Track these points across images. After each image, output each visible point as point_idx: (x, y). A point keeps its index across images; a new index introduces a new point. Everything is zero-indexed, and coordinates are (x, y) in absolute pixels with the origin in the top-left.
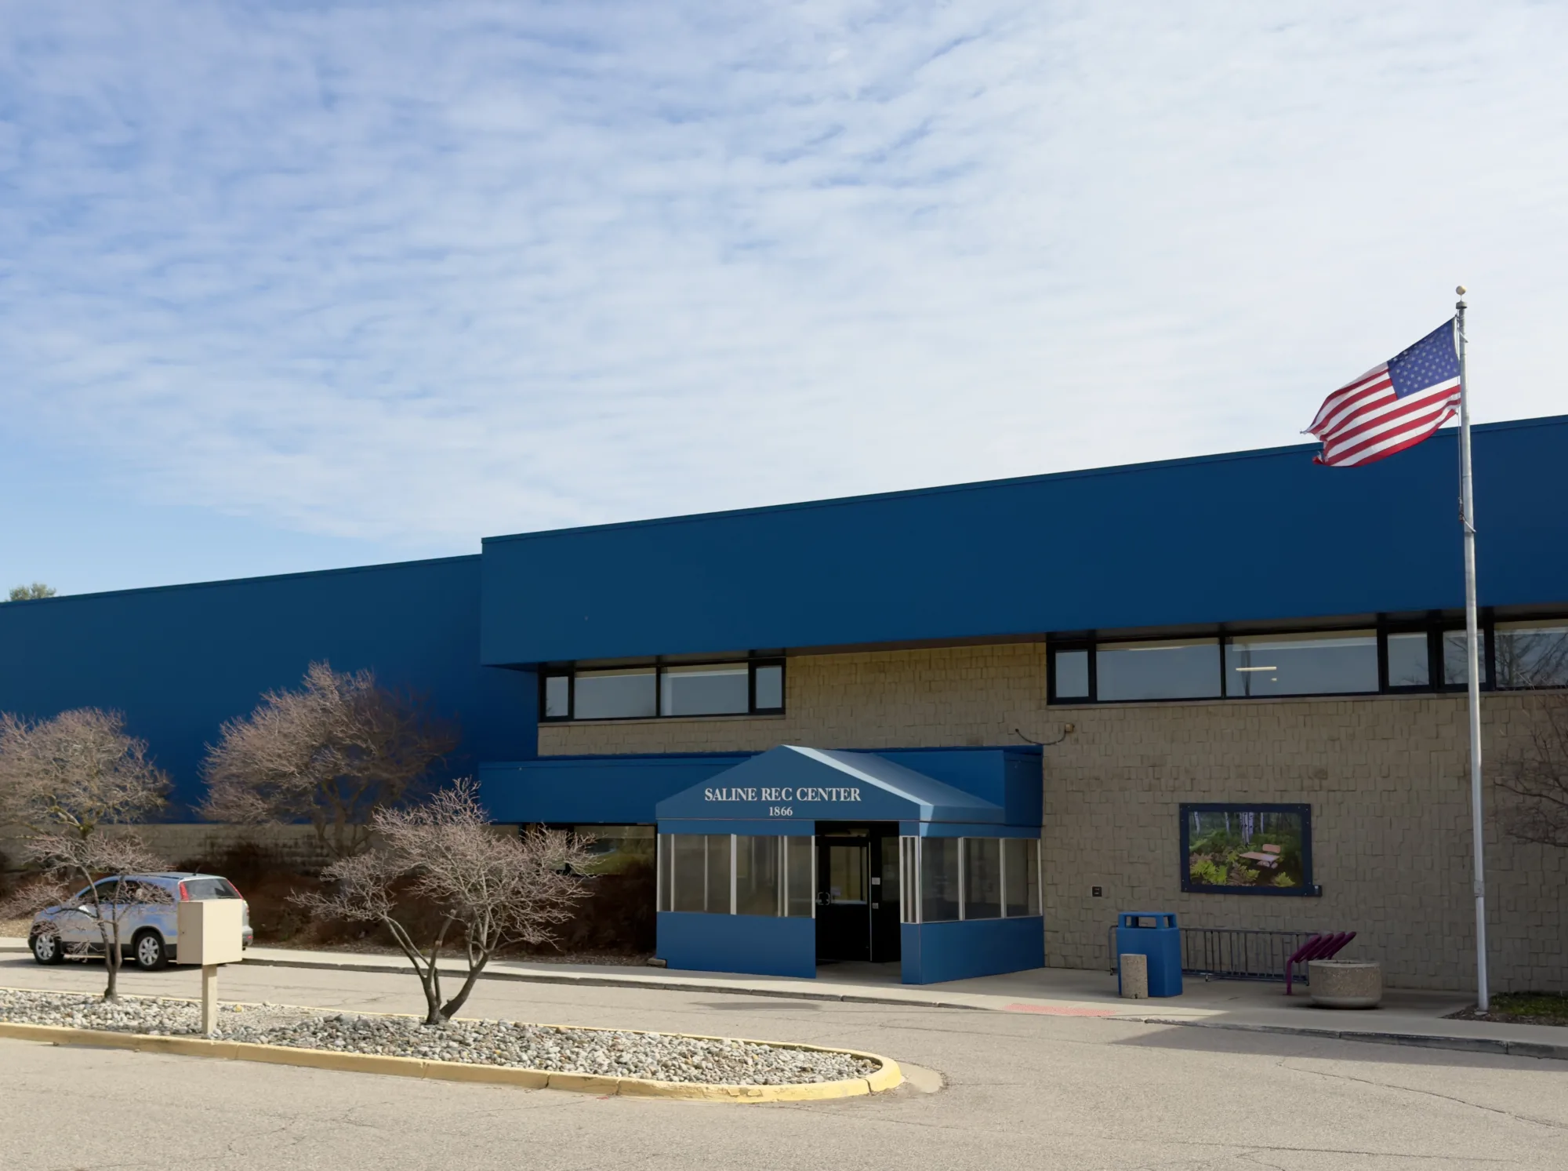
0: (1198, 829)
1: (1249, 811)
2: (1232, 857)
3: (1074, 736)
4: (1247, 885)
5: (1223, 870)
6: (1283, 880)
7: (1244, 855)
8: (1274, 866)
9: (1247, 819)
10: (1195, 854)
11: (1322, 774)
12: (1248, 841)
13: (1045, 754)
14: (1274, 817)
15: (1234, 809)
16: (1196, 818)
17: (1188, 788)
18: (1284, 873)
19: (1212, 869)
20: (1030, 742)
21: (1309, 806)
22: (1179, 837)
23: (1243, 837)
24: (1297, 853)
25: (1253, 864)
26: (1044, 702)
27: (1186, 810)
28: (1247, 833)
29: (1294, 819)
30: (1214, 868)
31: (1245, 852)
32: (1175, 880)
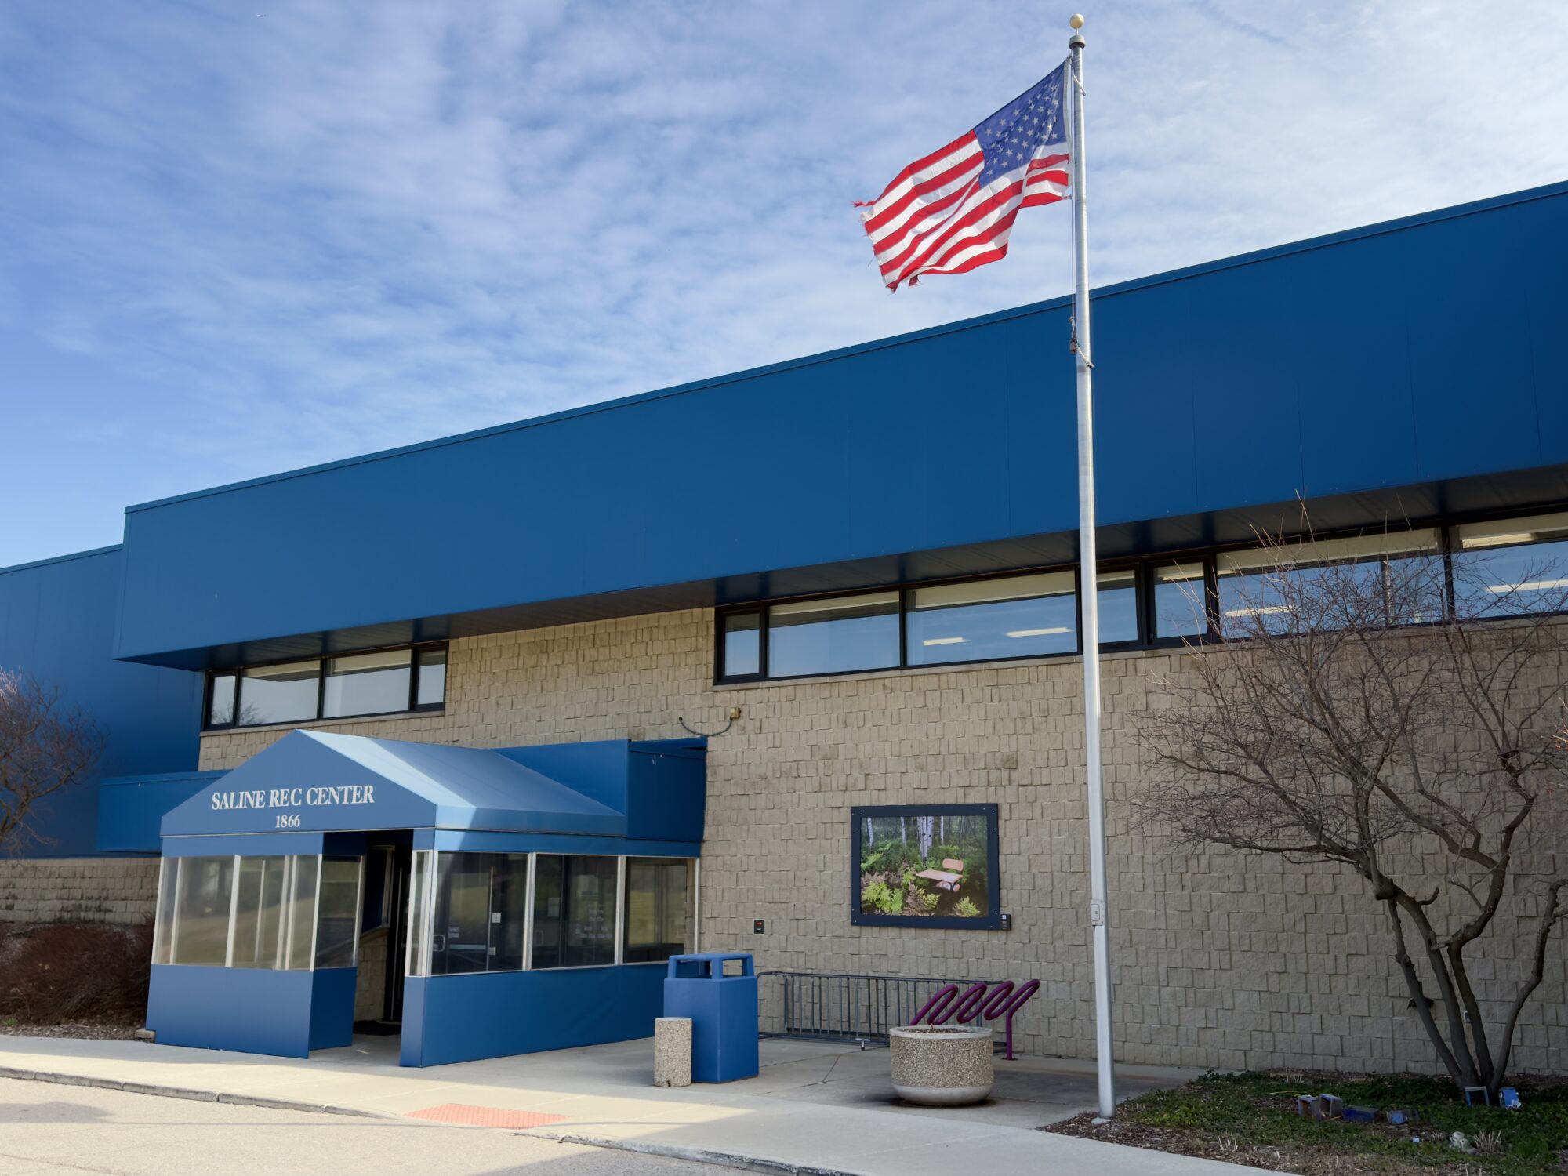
0: (871, 839)
1: (927, 816)
2: (908, 878)
3: (740, 722)
4: (925, 915)
5: (899, 894)
6: (967, 908)
7: (921, 874)
8: (956, 888)
9: (926, 825)
10: (867, 874)
11: (1011, 763)
12: (926, 855)
13: (709, 748)
14: (956, 821)
15: (911, 812)
16: (870, 826)
17: (862, 786)
18: (968, 899)
19: (886, 894)
20: (695, 733)
21: (996, 806)
22: (849, 853)
23: (921, 850)
24: (982, 870)
25: (931, 886)
26: (710, 682)
27: (859, 814)
28: (926, 844)
29: (979, 823)
30: (888, 892)
31: (923, 870)
32: (845, 909)
